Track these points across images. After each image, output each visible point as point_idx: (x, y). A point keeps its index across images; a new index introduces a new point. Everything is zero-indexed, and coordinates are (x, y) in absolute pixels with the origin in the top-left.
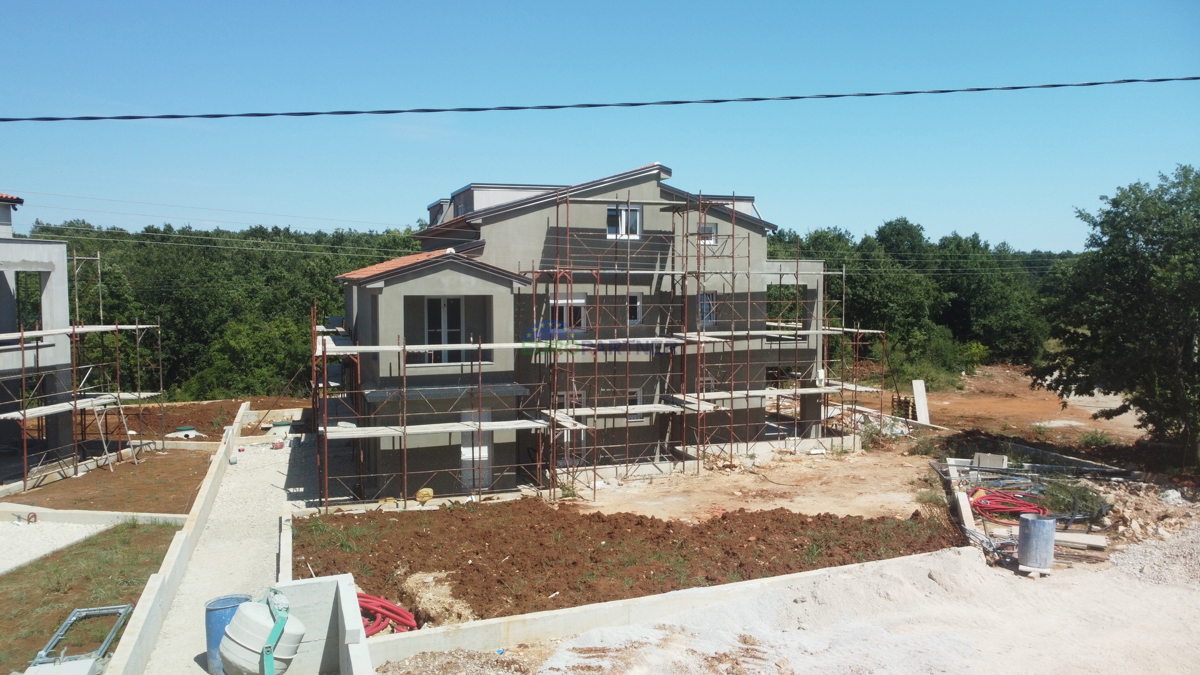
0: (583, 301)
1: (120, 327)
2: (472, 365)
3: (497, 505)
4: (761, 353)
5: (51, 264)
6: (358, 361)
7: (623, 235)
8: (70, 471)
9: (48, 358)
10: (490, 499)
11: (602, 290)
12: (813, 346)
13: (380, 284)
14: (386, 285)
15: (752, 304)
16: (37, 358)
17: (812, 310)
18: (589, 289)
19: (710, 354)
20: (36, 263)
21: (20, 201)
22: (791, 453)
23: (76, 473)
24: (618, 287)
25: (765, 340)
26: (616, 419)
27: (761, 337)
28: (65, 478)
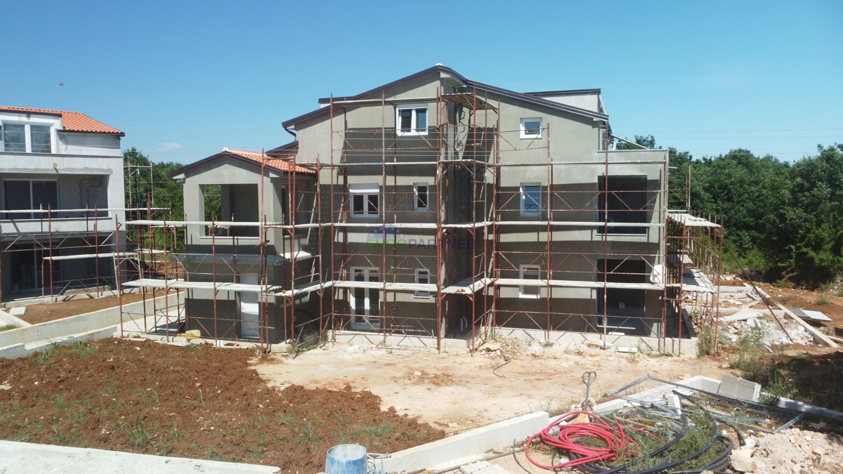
0: (378, 191)
1: (140, 209)
2: (234, 239)
3: (236, 350)
4: (590, 245)
5: (110, 170)
7: (413, 133)
8: (94, 294)
9: (105, 226)
10: (232, 345)
11: (390, 181)
12: (654, 238)
14: (187, 176)
15: (551, 194)
16: (95, 226)
17: (654, 201)
18: (379, 179)
19: (535, 242)
20: (97, 169)
21: (122, 134)
22: (601, 348)
24: (397, 177)
25: (595, 232)
26: (397, 294)
27: (591, 228)
28: (91, 297)
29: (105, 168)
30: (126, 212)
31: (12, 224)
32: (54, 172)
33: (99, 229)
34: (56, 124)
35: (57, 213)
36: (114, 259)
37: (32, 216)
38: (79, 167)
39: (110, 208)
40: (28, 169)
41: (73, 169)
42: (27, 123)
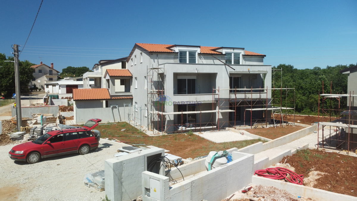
5: (267, 71)
6: (339, 100)
9: (263, 96)
13: (348, 72)
14: (351, 72)
16: (260, 96)
20: (262, 71)
21: (265, 56)
23: (266, 127)
28: (263, 128)
29: (265, 70)
30: (272, 90)
31: (234, 95)
32: (248, 73)
33: (262, 97)
34: (242, 52)
35: (238, 90)
36: (273, 111)
37: (233, 92)
38: (257, 70)
39: (265, 88)
40: (240, 71)
41: (255, 71)
42: (233, 52)
